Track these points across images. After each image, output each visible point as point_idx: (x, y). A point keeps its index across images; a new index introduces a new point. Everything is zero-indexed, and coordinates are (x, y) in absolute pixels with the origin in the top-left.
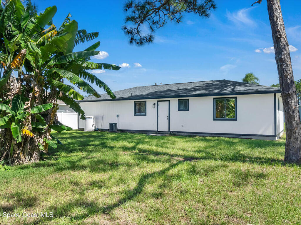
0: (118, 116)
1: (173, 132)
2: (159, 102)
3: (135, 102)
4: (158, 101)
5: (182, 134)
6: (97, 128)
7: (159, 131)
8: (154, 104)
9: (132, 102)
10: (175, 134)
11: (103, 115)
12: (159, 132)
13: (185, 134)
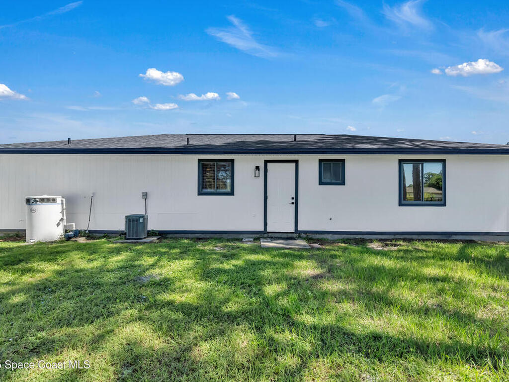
0: (145, 196)
1: (305, 232)
2: (269, 165)
3: (200, 160)
4: (266, 162)
5: (329, 237)
6: (74, 229)
7: (268, 231)
8: (257, 168)
9: (192, 160)
10: (310, 237)
11: (94, 194)
12: (270, 234)
13: (336, 237)
